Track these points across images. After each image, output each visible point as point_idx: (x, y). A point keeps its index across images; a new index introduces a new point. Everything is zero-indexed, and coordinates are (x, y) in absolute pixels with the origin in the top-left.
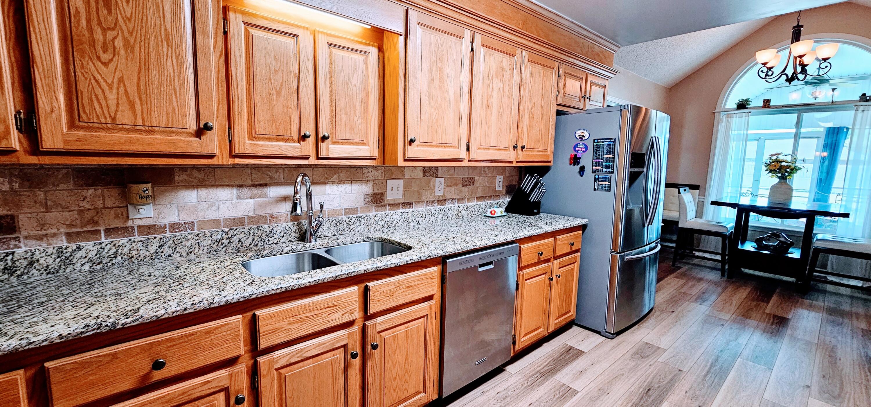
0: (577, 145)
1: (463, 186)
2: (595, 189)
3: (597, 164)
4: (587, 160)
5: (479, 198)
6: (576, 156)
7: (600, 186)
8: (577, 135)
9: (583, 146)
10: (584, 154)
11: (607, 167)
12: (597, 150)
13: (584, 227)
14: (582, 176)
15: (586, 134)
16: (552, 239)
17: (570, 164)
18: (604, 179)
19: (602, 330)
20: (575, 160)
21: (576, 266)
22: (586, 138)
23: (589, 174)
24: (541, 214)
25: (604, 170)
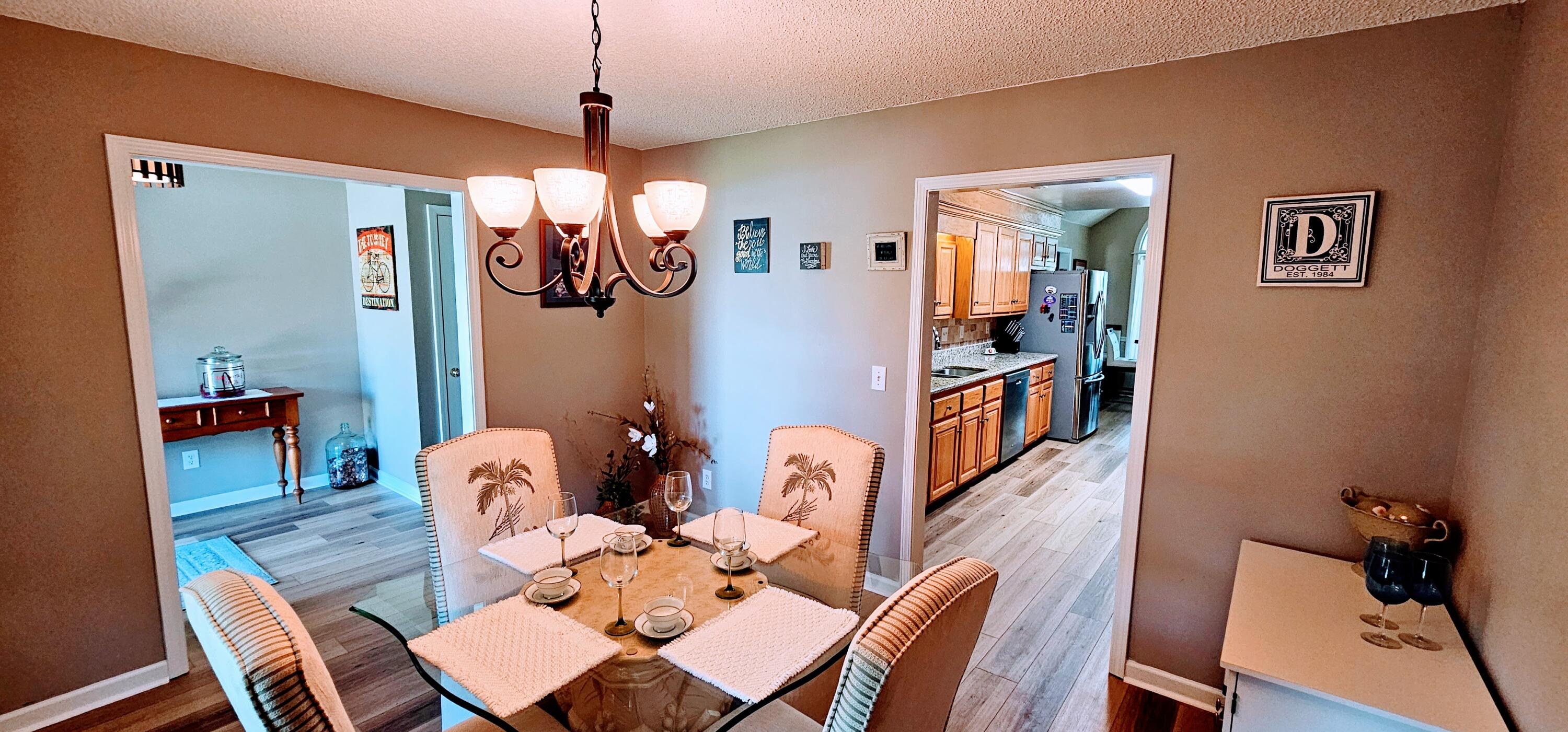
0: (1047, 297)
1: (972, 331)
2: (1062, 331)
3: (1063, 312)
4: (1055, 309)
5: (978, 341)
6: (1047, 306)
7: (1066, 329)
8: (1047, 290)
9: (1052, 298)
10: (1053, 305)
11: (1072, 315)
12: (1063, 301)
13: (1054, 361)
14: (1051, 321)
15: (1054, 290)
16: (1041, 368)
17: (1041, 312)
18: (1069, 324)
19: (1070, 439)
20: (1046, 309)
21: (1051, 390)
22: (1055, 292)
23: (1057, 321)
24: (1020, 353)
25: (1069, 317)
